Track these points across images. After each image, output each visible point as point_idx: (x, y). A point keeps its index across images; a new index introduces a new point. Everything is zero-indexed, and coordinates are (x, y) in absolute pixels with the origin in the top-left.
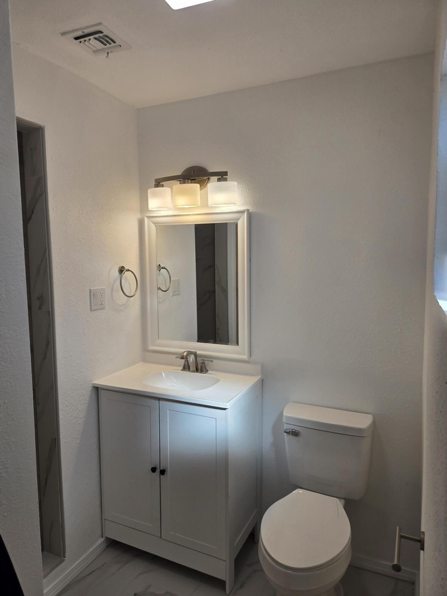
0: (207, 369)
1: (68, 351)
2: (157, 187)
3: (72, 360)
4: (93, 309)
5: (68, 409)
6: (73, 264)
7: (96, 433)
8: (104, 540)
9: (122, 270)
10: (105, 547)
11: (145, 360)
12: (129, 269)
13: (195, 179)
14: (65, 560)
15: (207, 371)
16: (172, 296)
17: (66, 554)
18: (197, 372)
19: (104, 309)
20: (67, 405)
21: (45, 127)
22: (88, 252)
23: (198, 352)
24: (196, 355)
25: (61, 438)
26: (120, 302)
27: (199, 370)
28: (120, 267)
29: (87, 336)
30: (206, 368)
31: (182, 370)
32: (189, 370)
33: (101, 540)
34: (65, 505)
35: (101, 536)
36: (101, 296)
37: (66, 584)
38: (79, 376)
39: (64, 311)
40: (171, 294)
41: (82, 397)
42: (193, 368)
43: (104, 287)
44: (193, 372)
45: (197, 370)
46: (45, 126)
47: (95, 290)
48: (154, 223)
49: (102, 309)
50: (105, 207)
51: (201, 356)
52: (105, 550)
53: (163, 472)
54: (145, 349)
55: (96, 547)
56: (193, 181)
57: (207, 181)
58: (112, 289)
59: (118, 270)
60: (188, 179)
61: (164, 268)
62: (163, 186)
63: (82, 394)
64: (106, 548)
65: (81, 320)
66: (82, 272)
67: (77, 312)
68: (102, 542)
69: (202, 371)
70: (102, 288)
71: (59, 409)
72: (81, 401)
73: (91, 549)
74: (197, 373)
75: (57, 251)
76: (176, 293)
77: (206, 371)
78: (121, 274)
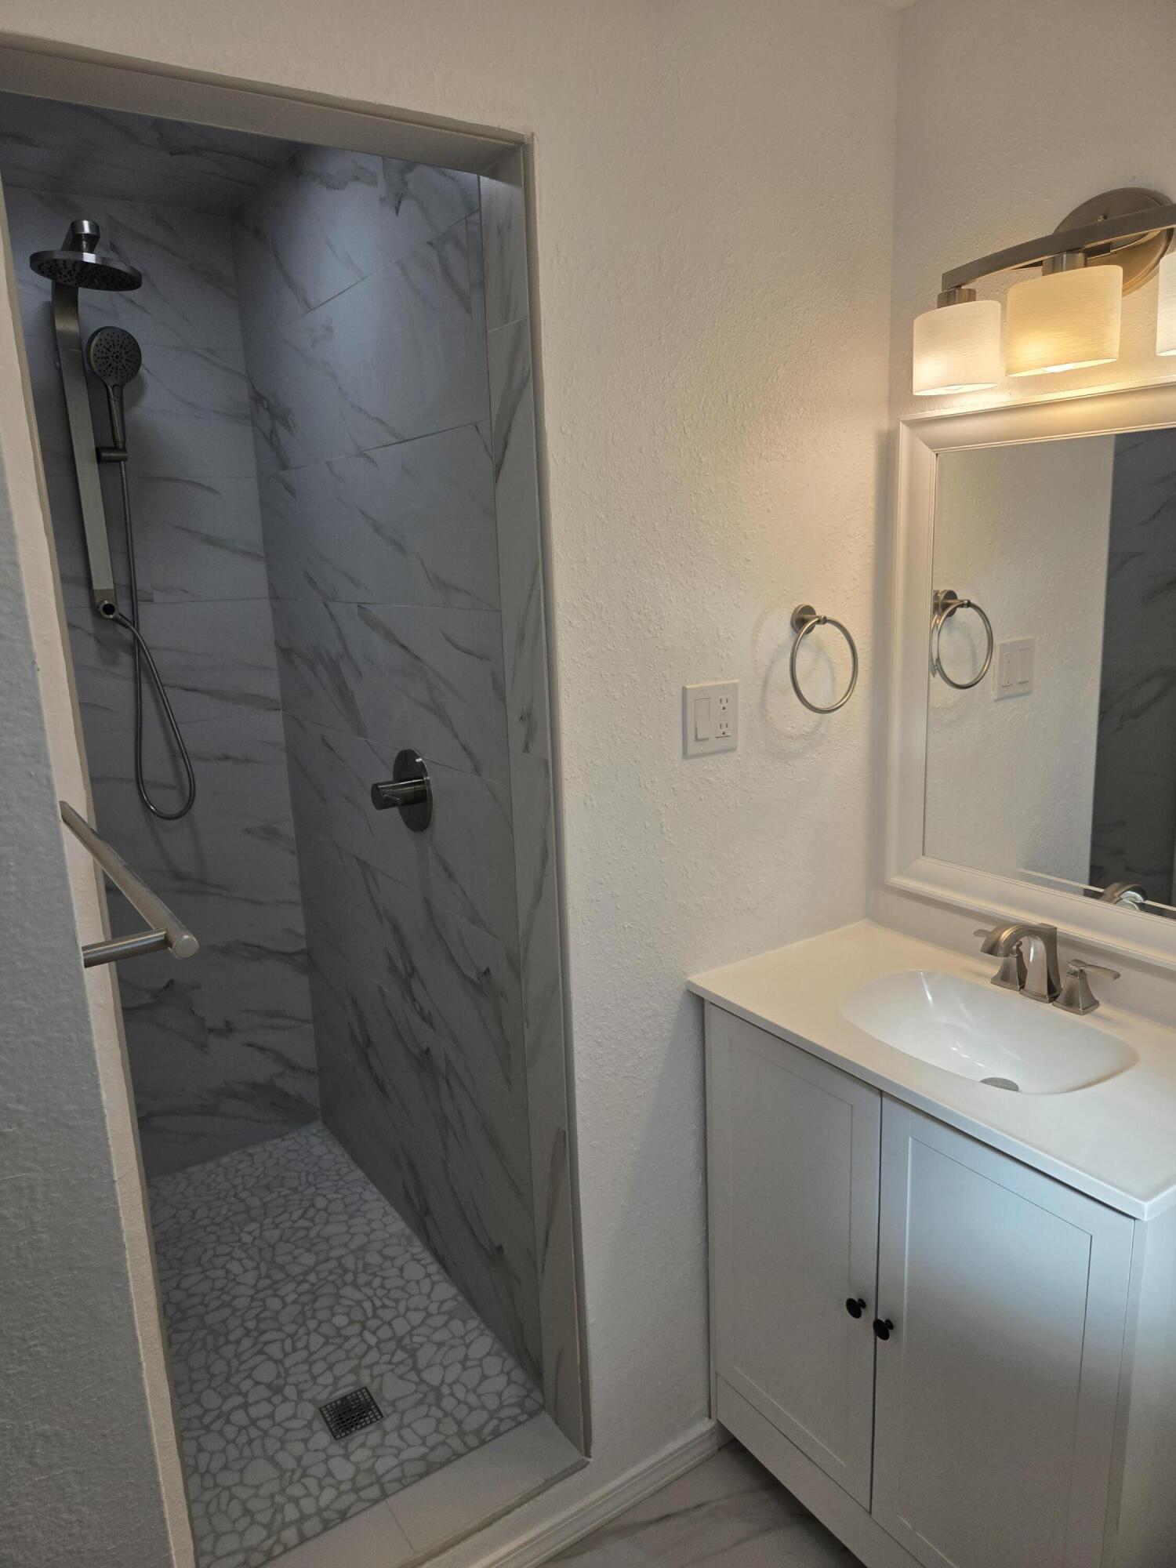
0: (1093, 998)
1: (603, 881)
2: (948, 304)
3: (617, 908)
4: (691, 751)
5: (601, 1052)
6: (627, 608)
7: (694, 1127)
8: (711, 1429)
9: (803, 619)
10: (716, 1448)
11: (874, 915)
12: (825, 618)
13: (1105, 249)
14: (588, 1463)
15: (1095, 1004)
16: (995, 701)
17: (592, 1447)
18: (1050, 1001)
19: (733, 750)
20: (599, 1040)
21: (533, 140)
22: (681, 565)
23: (1063, 928)
24: (1050, 938)
25: (578, 1133)
26: (793, 728)
27: (1061, 998)
28: (796, 609)
29: (670, 837)
30: (1091, 995)
31: (994, 981)
32: (1022, 987)
33: (705, 1426)
34: (591, 1319)
35: (707, 1413)
36: (724, 708)
37: (588, 1529)
38: (639, 959)
39: (592, 762)
40: (993, 695)
41: (650, 1021)
42: (1037, 980)
43: (736, 681)
44: (1038, 997)
45: (1053, 993)
46: (533, 135)
47: (702, 690)
48: (932, 446)
49: (727, 751)
50: (750, 405)
51: (1074, 944)
52: (713, 1455)
53: (883, 1329)
54: (876, 879)
55: (687, 1444)
56: (1095, 254)
57: (1162, 249)
58: (765, 683)
59: (788, 621)
60: (1073, 251)
61: (969, 604)
62: (971, 296)
63: (649, 1013)
64: (719, 1449)
65: (649, 786)
66: (658, 634)
67: (635, 762)
68: (707, 1432)
69: (1070, 1004)
70: (726, 682)
71: (575, 1052)
72: (647, 1033)
73: (672, 1446)
74: (1049, 1007)
75: (572, 569)
76: (1015, 689)
77: (1093, 1005)
78: (797, 632)
